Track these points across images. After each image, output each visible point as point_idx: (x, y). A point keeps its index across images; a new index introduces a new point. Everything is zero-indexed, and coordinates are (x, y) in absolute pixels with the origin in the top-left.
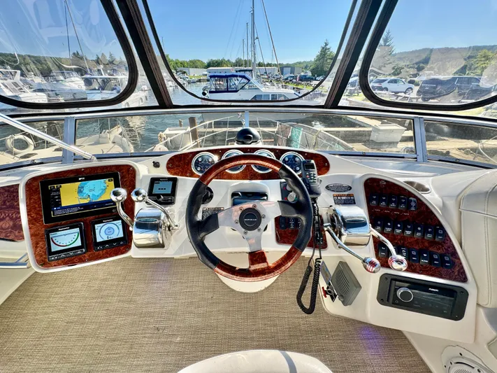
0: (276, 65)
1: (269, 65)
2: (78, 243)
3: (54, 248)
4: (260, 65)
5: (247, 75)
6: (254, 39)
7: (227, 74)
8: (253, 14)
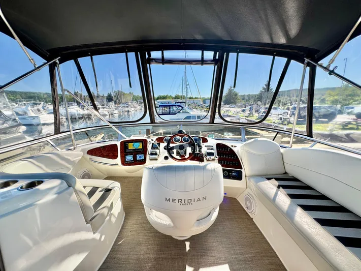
0: (200, 98)
1: (196, 98)
2: (132, 159)
3: (126, 160)
4: (190, 98)
5: (182, 105)
6: (186, 85)
7: (170, 105)
8: (186, 73)
